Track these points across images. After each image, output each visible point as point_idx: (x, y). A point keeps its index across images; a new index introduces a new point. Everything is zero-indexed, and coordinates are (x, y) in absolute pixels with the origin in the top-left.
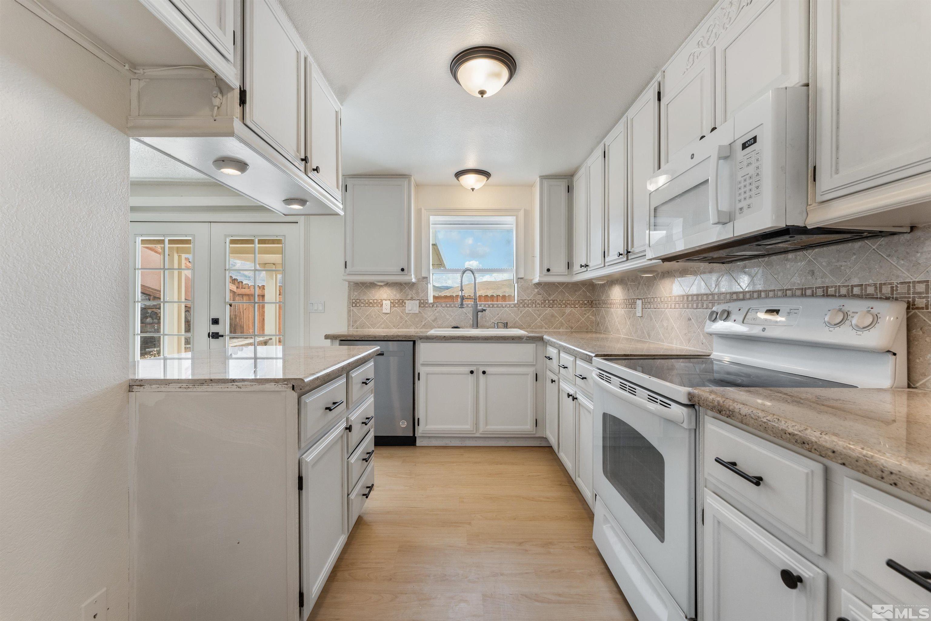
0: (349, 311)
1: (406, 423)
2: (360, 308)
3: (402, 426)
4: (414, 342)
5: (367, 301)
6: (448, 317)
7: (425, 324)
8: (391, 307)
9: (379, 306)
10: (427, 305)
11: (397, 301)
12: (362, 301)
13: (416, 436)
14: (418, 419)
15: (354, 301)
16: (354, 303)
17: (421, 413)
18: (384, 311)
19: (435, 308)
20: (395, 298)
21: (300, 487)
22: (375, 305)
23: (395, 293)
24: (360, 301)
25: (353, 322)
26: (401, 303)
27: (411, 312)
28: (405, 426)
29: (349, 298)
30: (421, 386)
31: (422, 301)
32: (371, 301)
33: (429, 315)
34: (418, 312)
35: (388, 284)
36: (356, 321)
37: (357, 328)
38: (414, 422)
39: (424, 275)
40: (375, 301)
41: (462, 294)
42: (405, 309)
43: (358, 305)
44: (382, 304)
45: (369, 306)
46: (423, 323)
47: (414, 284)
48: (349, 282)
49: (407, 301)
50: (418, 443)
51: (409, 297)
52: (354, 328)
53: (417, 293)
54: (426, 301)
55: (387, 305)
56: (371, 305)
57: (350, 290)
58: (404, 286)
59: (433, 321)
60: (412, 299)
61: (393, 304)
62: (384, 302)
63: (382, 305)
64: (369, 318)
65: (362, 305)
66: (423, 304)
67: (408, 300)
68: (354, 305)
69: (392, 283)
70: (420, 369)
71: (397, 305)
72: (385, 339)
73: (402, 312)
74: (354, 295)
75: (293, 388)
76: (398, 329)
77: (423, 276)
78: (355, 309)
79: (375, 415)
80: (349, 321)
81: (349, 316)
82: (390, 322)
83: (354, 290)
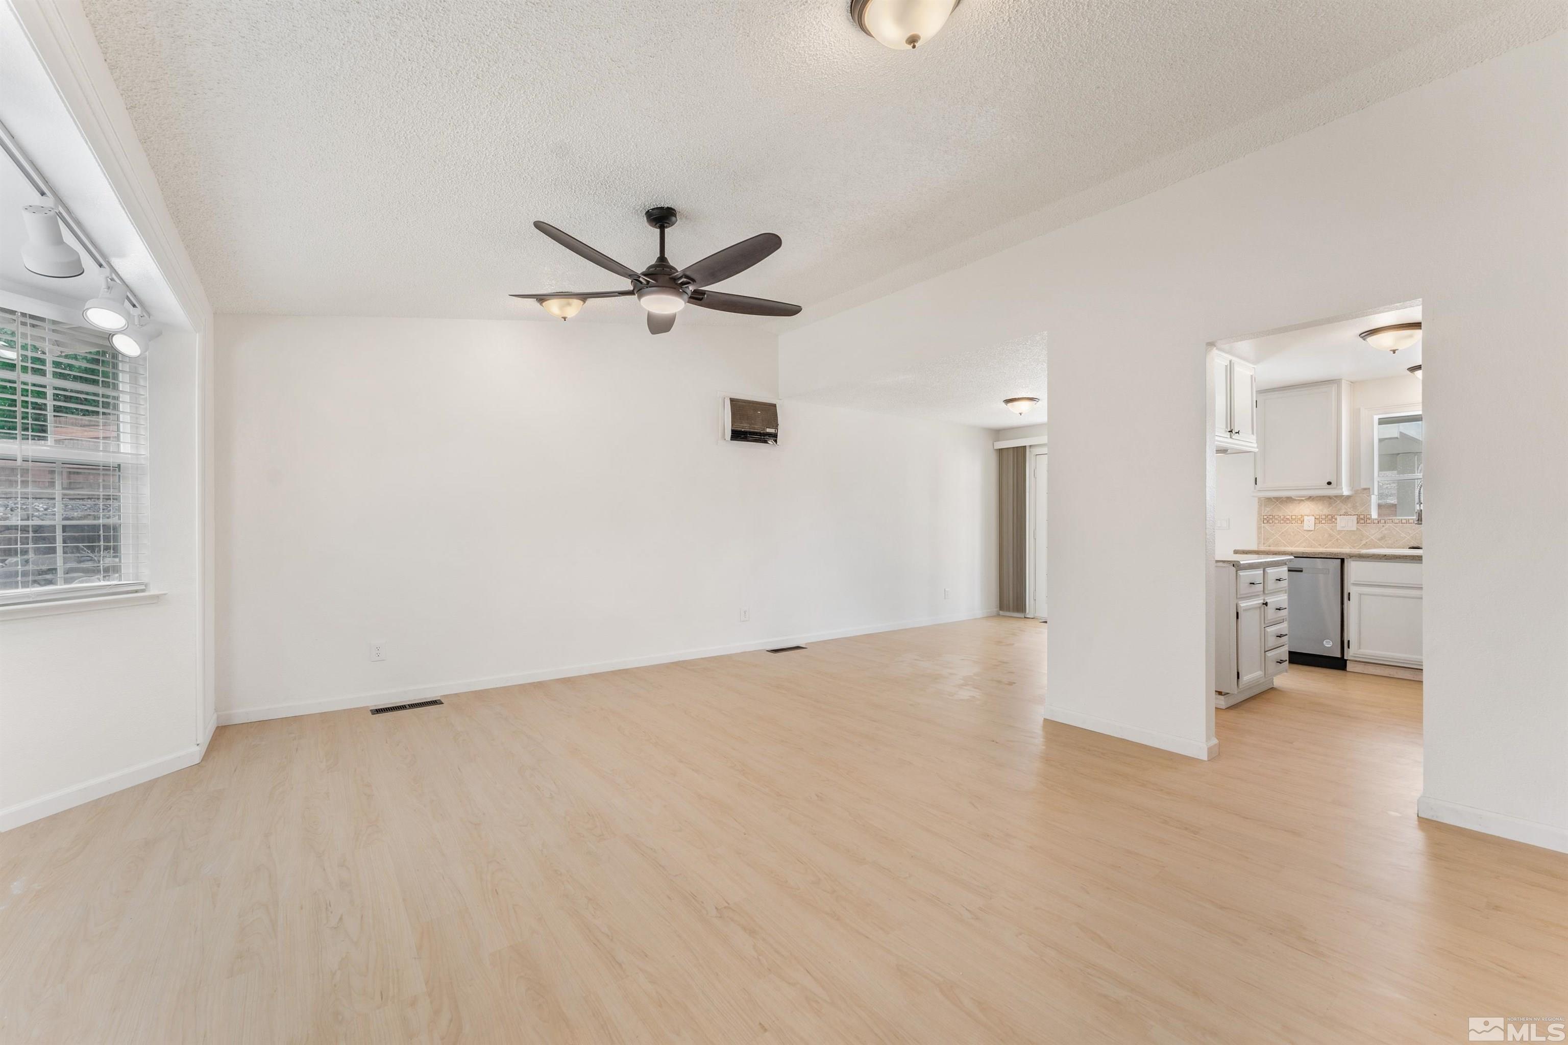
0: (1259, 528)
1: (1331, 643)
2: (1274, 525)
3: (1326, 645)
4: (1343, 561)
5: (1282, 517)
6: (1403, 535)
7: (1366, 543)
8: (1315, 524)
9: (1299, 522)
10: (1368, 521)
11: (1324, 517)
12: (1276, 517)
13: (1345, 658)
14: (1349, 641)
15: (1265, 517)
16: (1267, 520)
17: (1351, 634)
18: (1306, 528)
19: (1382, 525)
20: (1321, 513)
21: (1237, 617)
22: (1294, 522)
23: (1321, 508)
24: (1274, 517)
25: (1264, 539)
26: (1331, 519)
27: (1345, 529)
28: (1330, 646)
29: (1259, 513)
30: (1352, 608)
31: (1362, 517)
32: (1288, 517)
33: (1373, 533)
34: (1355, 529)
35: (1310, 498)
36: (1268, 539)
37: (1269, 546)
38: (1343, 644)
39: (1364, 486)
40: (1294, 517)
41: (1420, 508)
42: (1336, 526)
43: (1271, 521)
44: (1303, 520)
45: (1285, 522)
46: (1364, 542)
47: (1348, 497)
48: (1259, 499)
49: (1338, 517)
50: (1350, 666)
51: (1342, 512)
52: (1266, 546)
53: (1354, 507)
54: (1368, 516)
55: (1309, 523)
56: (1288, 522)
57: (1260, 506)
58: (1335, 500)
59: (1379, 540)
60: (1346, 514)
61: (1318, 520)
62: (1306, 518)
63: (1302, 522)
64: (1285, 536)
65: (1277, 522)
66: (1363, 519)
67: (1340, 515)
68: (1265, 521)
69: (1317, 497)
70: (1349, 588)
71: (1324, 522)
72: (1304, 556)
73: (1331, 529)
74: (1266, 511)
75: (1233, 566)
76: (1326, 548)
77: (1362, 487)
78: (1267, 526)
79: (1289, 632)
80: (1259, 538)
81: (1259, 533)
82: (1314, 540)
83: (1265, 506)
